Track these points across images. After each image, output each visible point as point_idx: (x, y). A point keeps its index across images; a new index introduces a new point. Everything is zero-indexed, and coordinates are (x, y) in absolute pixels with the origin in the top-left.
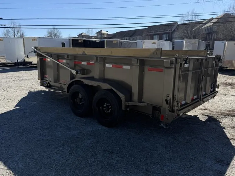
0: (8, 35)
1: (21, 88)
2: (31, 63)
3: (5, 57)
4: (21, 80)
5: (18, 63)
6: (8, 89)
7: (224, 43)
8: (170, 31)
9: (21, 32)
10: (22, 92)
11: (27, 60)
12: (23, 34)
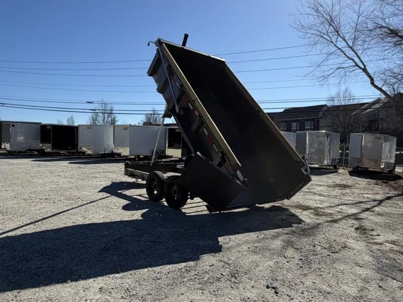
0: (96, 120)
1: (105, 179)
2: (119, 155)
3: (92, 147)
4: (106, 172)
5: (105, 154)
6: (94, 179)
7: (361, 137)
8: (316, 117)
9: (113, 117)
10: (107, 182)
11: (116, 151)
12: (114, 119)
